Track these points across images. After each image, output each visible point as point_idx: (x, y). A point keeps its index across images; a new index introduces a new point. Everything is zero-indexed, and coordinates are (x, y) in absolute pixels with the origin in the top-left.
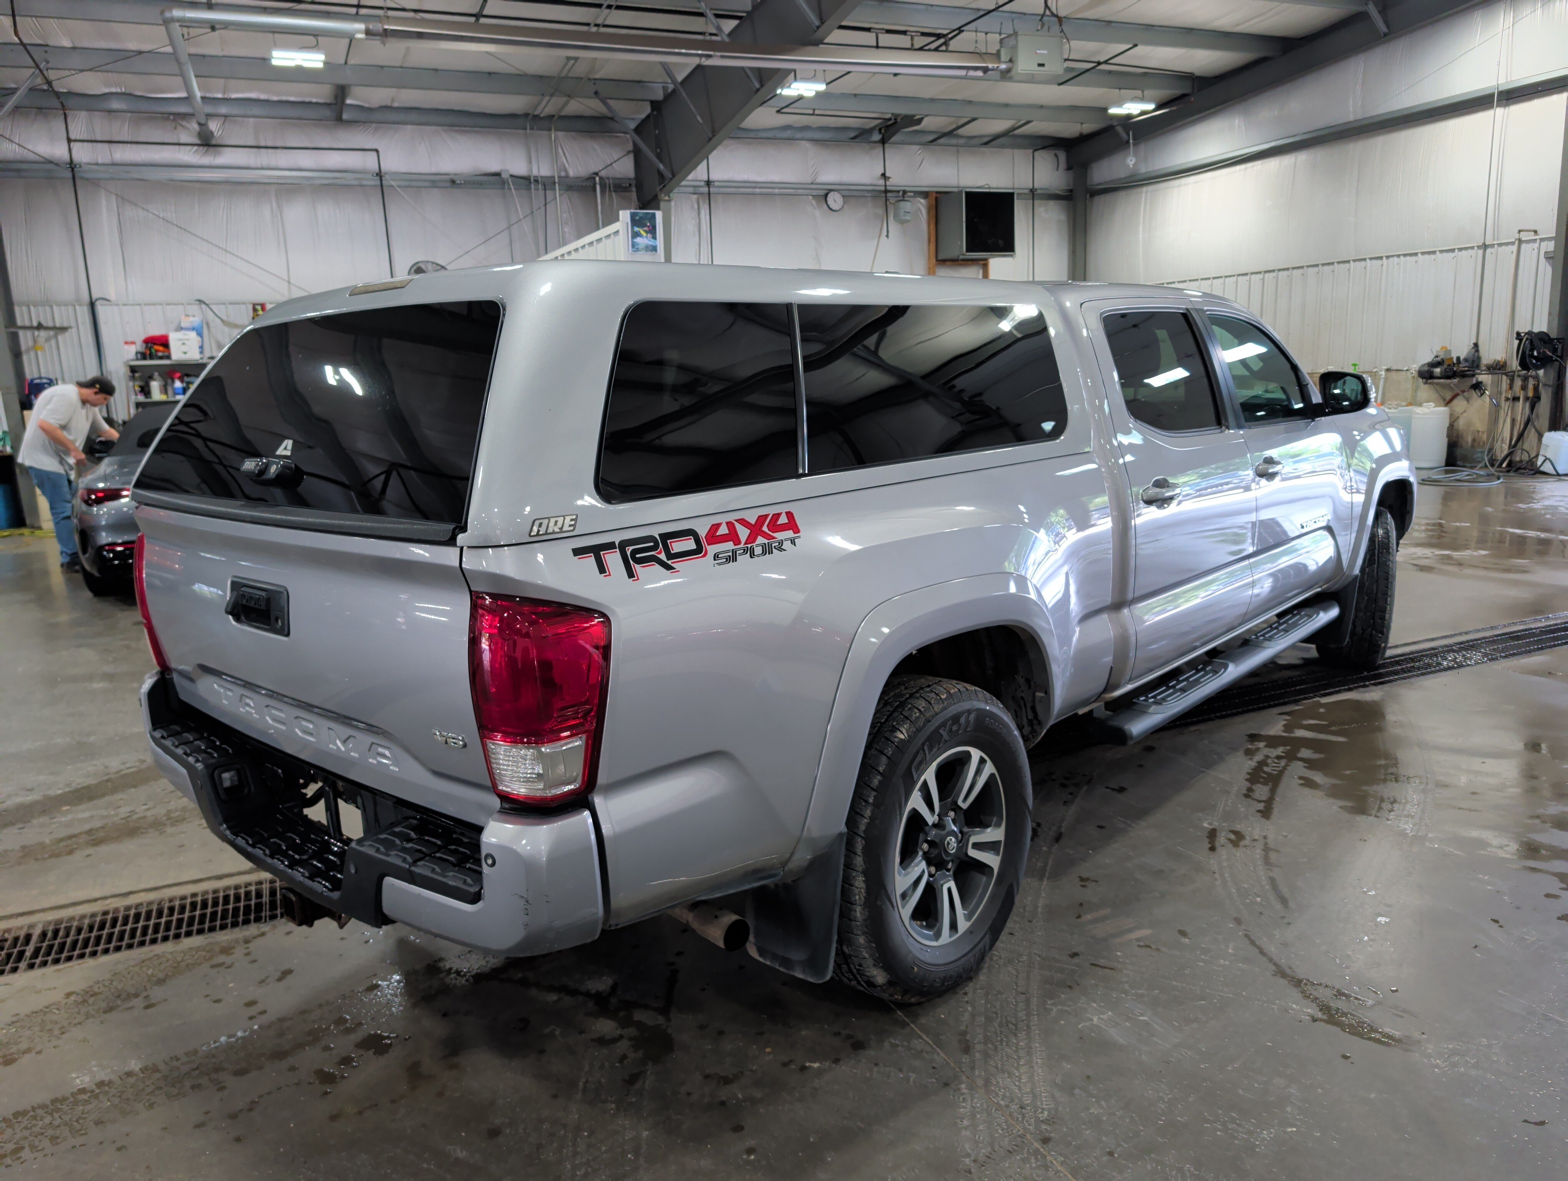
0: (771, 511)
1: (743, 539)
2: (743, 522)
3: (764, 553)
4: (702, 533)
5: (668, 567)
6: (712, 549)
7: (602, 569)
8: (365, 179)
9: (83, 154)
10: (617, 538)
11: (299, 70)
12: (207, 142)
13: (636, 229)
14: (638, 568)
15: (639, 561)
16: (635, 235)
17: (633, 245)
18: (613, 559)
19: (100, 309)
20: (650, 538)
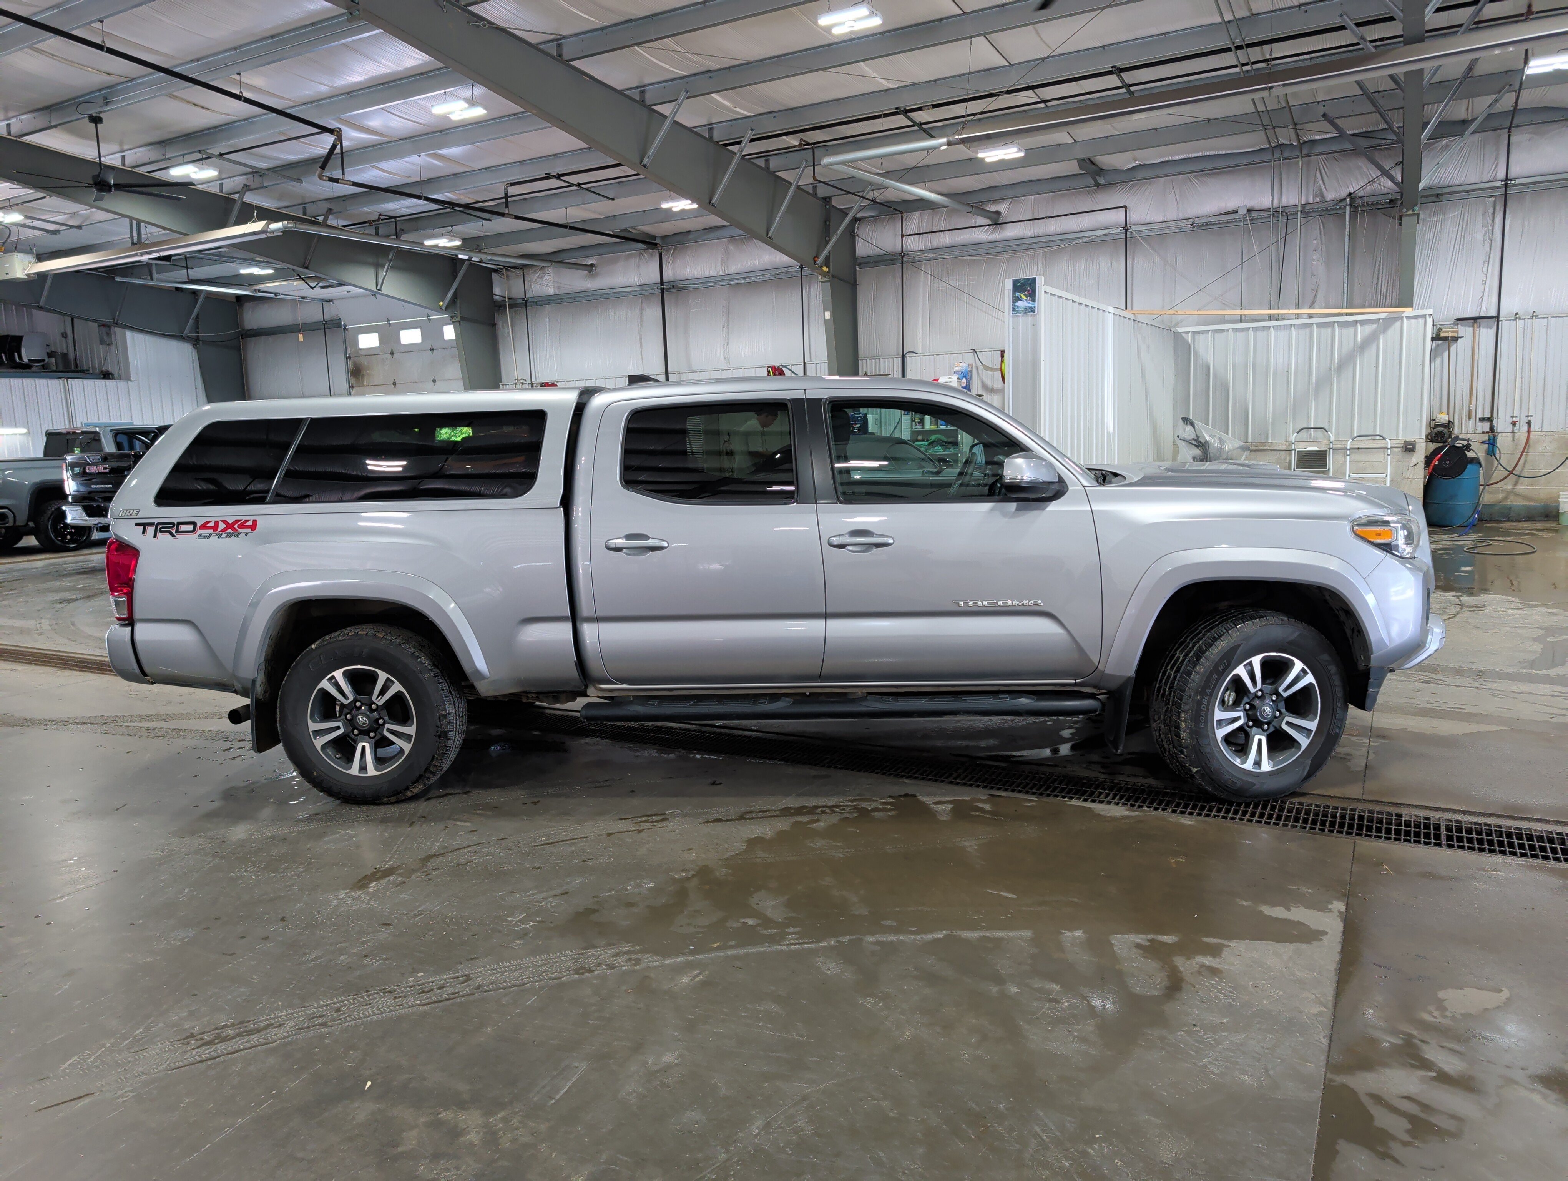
0: (244, 518)
1: (219, 529)
2: (225, 522)
3: (226, 537)
4: (199, 524)
5: (173, 536)
6: (199, 532)
7: (144, 532)
8: (1116, 234)
9: (912, 244)
10: (156, 521)
11: (1002, 161)
12: (996, 221)
13: (1017, 294)
14: (159, 534)
15: (161, 531)
16: (1016, 299)
17: (1014, 309)
18: (151, 530)
19: (908, 359)
20: (173, 524)
